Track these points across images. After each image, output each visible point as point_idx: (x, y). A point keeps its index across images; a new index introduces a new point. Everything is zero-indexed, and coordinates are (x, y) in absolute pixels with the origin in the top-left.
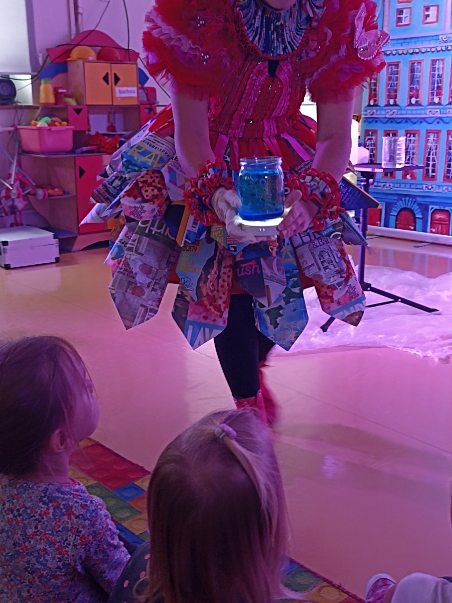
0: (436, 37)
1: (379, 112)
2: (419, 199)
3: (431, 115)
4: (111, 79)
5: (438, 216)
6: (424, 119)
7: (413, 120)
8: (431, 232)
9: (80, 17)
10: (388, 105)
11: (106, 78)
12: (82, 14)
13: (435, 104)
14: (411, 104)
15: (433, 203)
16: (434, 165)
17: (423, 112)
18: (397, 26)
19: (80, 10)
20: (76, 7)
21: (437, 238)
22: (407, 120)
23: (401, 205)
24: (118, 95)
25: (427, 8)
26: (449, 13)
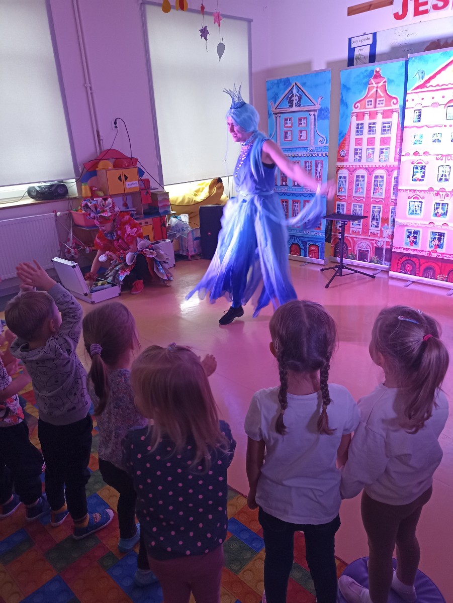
0: (306, 149)
2: (301, 238)
3: (306, 192)
4: (123, 178)
6: (302, 194)
7: (297, 195)
8: (309, 257)
9: (101, 142)
10: (282, 185)
11: (120, 178)
12: (102, 140)
14: (294, 186)
15: (310, 241)
17: (301, 190)
18: (285, 141)
19: (101, 138)
20: (99, 136)
21: (312, 260)
22: (293, 194)
23: (292, 241)
24: (127, 187)
25: (301, 132)
26: (313, 136)
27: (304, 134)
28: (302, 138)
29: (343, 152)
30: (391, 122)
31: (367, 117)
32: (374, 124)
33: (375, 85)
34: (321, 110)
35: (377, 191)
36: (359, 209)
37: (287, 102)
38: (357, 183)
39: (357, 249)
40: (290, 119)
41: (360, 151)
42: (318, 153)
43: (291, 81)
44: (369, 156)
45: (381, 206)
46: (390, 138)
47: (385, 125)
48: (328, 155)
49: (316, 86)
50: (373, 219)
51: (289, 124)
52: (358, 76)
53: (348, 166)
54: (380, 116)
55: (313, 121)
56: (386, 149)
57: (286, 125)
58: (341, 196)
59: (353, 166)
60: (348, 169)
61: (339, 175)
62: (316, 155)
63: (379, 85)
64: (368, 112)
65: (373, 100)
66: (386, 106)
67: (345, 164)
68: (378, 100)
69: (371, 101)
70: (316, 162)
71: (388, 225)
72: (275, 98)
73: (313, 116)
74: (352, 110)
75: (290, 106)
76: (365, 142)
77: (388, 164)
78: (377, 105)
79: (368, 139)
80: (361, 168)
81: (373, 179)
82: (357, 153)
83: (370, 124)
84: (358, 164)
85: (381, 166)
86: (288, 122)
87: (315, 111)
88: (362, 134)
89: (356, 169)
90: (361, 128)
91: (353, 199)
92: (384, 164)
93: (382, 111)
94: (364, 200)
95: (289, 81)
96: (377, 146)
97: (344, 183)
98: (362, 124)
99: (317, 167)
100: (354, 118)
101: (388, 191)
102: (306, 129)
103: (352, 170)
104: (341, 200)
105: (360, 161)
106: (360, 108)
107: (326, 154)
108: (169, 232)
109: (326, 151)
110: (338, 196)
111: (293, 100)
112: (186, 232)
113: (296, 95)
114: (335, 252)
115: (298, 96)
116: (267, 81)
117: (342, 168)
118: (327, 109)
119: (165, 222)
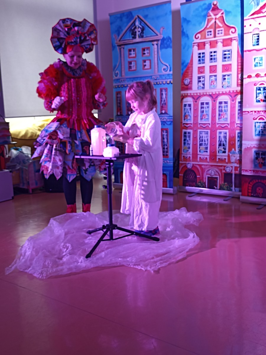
0: (150, 77)
1: (123, 119)
18: (129, 71)
25: (145, 61)
26: (156, 64)
27: (147, 63)
28: (146, 67)
29: (186, 81)
30: (231, 50)
31: (207, 46)
32: (215, 52)
33: (213, 17)
34: (163, 40)
35: (222, 116)
36: (205, 135)
37: (131, 34)
38: (202, 110)
39: (206, 176)
40: (134, 50)
41: (203, 79)
42: (162, 80)
43: (133, 14)
44: (212, 83)
45: (227, 131)
46: (231, 64)
47: (225, 53)
48: (172, 82)
49: (158, 18)
50: (220, 145)
51: (133, 54)
52: (197, 9)
53: (192, 94)
54: (220, 45)
55: (156, 50)
56: (228, 76)
57: (130, 56)
58: (187, 124)
59: (197, 93)
60: (192, 97)
61: (184, 103)
62: (161, 83)
63: (218, 16)
64: (209, 42)
65: (212, 30)
66: (225, 35)
67: (189, 92)
68: (217, 30)
69: (211, 32)
70: (161, 90)
71: (235, 150)
72: (118, 31)
73: (156, 46)
74: (193, 41)
75: (133, 37)
76: (207, 70)
77: (231, 89)
78: (217, 35)
79: (210, 66)
80: (205, 95)
81: (218, 105)
82: (200, 81)
83: (211, 52)
84: (201, 91)
85: (224, 92)
86: (132, 52)
87: (158, 40)
88: (204, 63)
89: (199, 97)
90: (203, 57)
91: (199, 126)
92: (227, 90)
93: (222, 40)
94: (210, 126)
96: (220, 73)
97: (189, 111)
98: (203, 53)
99: (162, 94)
100: (196, 48)
101: (232, 116)
102: (150, 58)
103: (196, 98)
104: (187, 128)
105: (203, 88)
106: (201, 39)
107: (170, 82)
108: (9, 164)
109: (170, 78)
110: (184, 124)
111: (136, 32)
112: (27, 164)
113: (139, 27)
114: (184, 181)
115: (141, 28)
116: (110, 15)
117: (187, 96)
118: (169, 38)
119: (5, 154)
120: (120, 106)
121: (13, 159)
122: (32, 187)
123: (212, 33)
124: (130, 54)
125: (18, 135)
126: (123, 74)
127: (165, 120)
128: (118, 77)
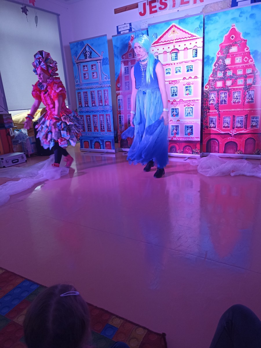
0: (97, 83)
1: (83, 109)
2: (100, 138)
3: (100, 109)
5: (107, 143)
6: (98, 111)
7: (95, 111)
8: (106, 149)
10: (86, 106)
13: (100, 106)
14: (93, 106)
15: (105, 139)
16: (103, 126)
17: (97, 108)
18: (84, 79)
21: (108, 151)
22: (93, 111)
23: (95, 140)
25: (93, 73)
26: (100, 75)
27: (95, 74)
28: (94, 77)
29: (119, 85)
31: (130, 63)
34: (104, 59)
37: (84, 56)
40: (87, 66)
41: (128, 84)
43: (84, 43)
48: (110, 86)
49: (99, 45)
51: (86, 69)
52: (123, 40)
53: (122, 93)
55: (100, 66)
57: (84, 70)
58: (121, 111)
59: (125, 92)
61: (118, 99)
62: (104, 86)
64: (130, 61)
65: (132, 53)
67: (120, 92)
70: (104, 91)
72: (76, 54)
73: (99, 63)
74: (121, 60)
75: (85, 58)
84: (128, 91)
86: (85, 68)
87: (100, 60)
90: (127, 70)
91: (127, 112)
95: (83, 42)
97: (121, 103)
98: (128, 68)
99: (105, 94)
100: (123, 64)
102: (96, 71)
103: (125, 95)
104: (121, 113)
105: (129, 89)
106: (125, 59)
107: (109, 85)
108: (14, 140)
109: (109, 84)
110: (119, 111)
111: (87, 55)
112: (25, 139)
113: (88, 51)
114: (121, 145)
115: (89, 52)
116: (70, 43)
117: (119, 94)
118: (107, 58)
119: (11, 134)
120: (80, 101)
121: (16, 137)
122: (30, 153)
123: (132, 55)
124: (84, 69)
125: (18, 122)
126: (81, 81)
127: (108, 109)
128: (78, 83)
